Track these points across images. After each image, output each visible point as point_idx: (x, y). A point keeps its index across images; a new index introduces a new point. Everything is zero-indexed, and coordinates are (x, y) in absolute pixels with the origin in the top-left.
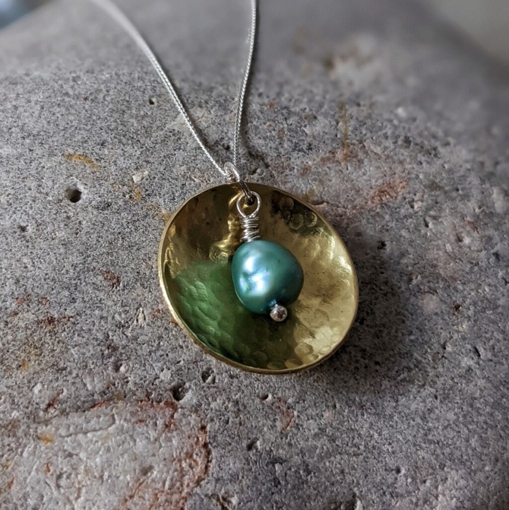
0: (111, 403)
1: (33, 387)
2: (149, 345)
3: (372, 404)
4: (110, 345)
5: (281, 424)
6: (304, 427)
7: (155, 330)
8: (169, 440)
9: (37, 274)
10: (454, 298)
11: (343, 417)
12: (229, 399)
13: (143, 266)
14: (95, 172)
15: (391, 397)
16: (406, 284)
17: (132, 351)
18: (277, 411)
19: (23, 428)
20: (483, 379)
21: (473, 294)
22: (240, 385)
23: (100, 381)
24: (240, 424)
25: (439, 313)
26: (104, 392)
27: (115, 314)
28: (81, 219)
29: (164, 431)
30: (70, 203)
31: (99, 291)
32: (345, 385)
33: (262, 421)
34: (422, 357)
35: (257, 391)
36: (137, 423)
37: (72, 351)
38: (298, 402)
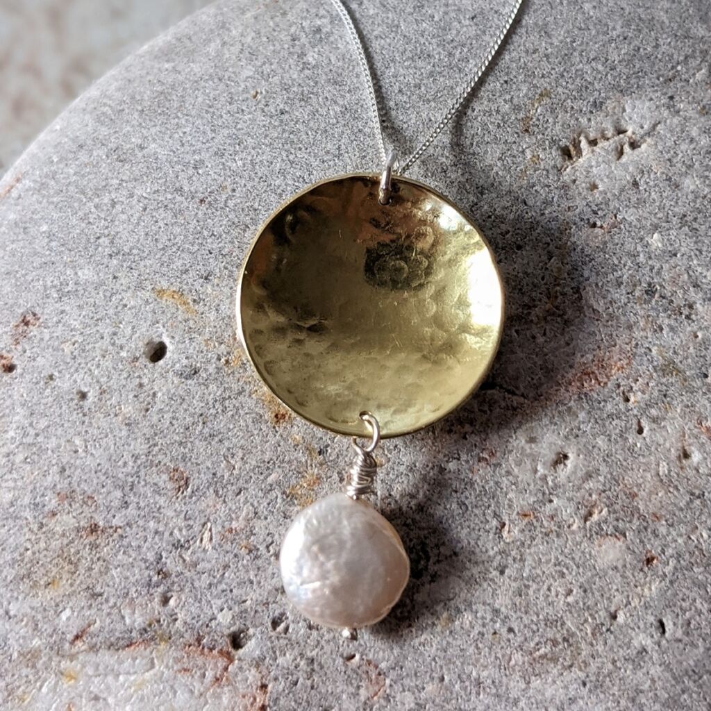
0: (152, 643)
1: (61, 612)
2: (209, 575)
3: (493, 682)
4: (161, 570)
5: (366, 693)
6: (397, 699)
7: (221, 556)
8: (218, 697)
9: (88, 463)
10: (649, 547)
11: (451, 693)
12: (302, 655)
13: (222, 465)
14: (188, 320)
15: (521, 677)
16: (582, 521)
17: (187, 581)
18: (364, 676)
19: (44, 659)
20: (660, 665)
21: (680, 541)
22: (319, 639)
23: (142, 615)
24: (312, 688)
25: (620, 567)
26: (145, 630)
27: (174, 528)
28: (156, 389)
29: (212, 686)
30: (148, 363)
31: (160, 495)
32: (461, 654)
33: (341, 687)
34: (578, 628)
35: (341, 649)
36: (180, 671)
37: (114, 572)
38: (394, 669)
